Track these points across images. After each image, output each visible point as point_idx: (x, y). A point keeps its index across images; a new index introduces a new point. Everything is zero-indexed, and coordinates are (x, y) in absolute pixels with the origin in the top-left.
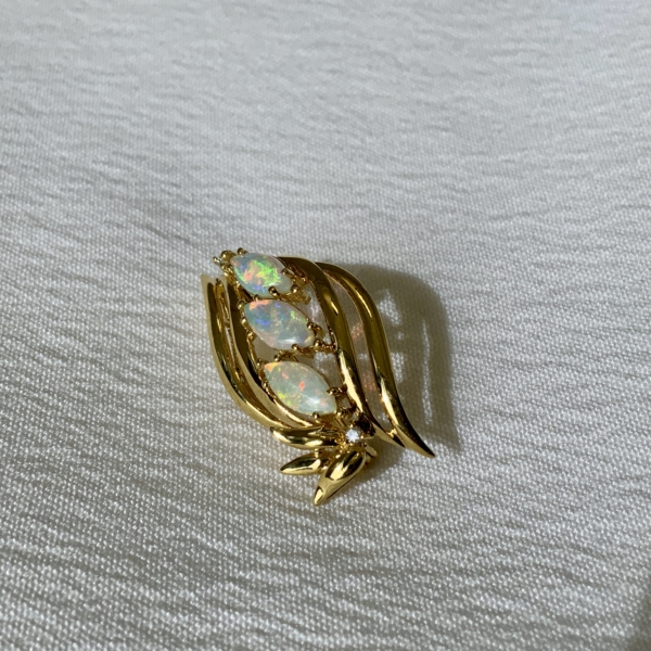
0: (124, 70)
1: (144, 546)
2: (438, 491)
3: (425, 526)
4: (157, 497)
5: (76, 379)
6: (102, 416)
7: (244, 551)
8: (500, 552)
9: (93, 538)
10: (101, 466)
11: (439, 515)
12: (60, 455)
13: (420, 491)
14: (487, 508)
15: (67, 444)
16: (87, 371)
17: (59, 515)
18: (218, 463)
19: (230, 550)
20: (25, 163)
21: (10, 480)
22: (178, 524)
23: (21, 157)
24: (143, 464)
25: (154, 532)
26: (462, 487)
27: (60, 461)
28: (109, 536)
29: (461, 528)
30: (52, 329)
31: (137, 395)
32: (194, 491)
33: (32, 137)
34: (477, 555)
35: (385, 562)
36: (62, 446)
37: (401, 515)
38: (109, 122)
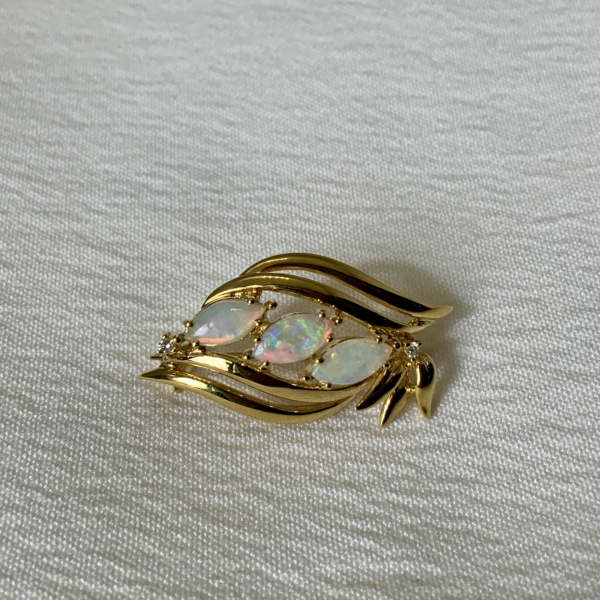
0: (162, 79)
1: (210, 581)
2: (500, 511)
3: (489, 550)
4: (219, 527)
5: (132, 405)
6: (159, 440)
7: (310, 581)
8: (568, 576)
9: (159, 575)
10: (163, 495)
11: (503, 538)
12: (121, 485)
13: (481, 511)
14: (552, 530)
15: (127, 473)
16: (142, 396)
17: (124, 551)
18: (276, 486)
19: (296, 582)
20: (70, 178)
21: (74, 515)
22: (242, 556)
23: (66, 172)
24: (203, 491)
25: (219, 565)
26: (524, 507)
27: (122, 491)
28: (175, 572)
29: (527, 551)
30: (105, 352)
31: (193, 417)
32: (255, 519)
33: (75, 150)
34: (546, 581)
35: (452, 590)
36: (123, 475)
37: (464, 537)
38: (149, 133)
